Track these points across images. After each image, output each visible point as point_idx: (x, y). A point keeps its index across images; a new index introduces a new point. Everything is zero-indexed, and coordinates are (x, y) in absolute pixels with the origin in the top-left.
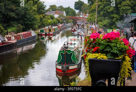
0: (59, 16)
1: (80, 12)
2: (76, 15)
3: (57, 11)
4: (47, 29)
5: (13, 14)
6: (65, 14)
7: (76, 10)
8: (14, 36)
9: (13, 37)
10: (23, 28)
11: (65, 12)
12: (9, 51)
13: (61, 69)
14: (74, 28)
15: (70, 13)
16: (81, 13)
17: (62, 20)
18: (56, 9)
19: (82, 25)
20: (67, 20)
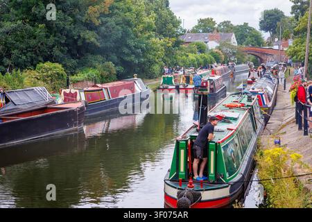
0: (218, 45)
1: (272, 37)
2: (263, 43)
3: (215, 33)
4: (180, 75)
5: (91, 37)
6: (234, 40)
7: (263, 32)
8: (85, 91)
9: (82, 94)
10: (117, 72)
11: (234, 36)
12: (60, 132)
13: (176, 197)
14: (251, 76)
15: (249, 39)
16: (276, 40)
17: (225, 54)
18: (214, 29)
19: (274, 69)
20: (239, 56)
